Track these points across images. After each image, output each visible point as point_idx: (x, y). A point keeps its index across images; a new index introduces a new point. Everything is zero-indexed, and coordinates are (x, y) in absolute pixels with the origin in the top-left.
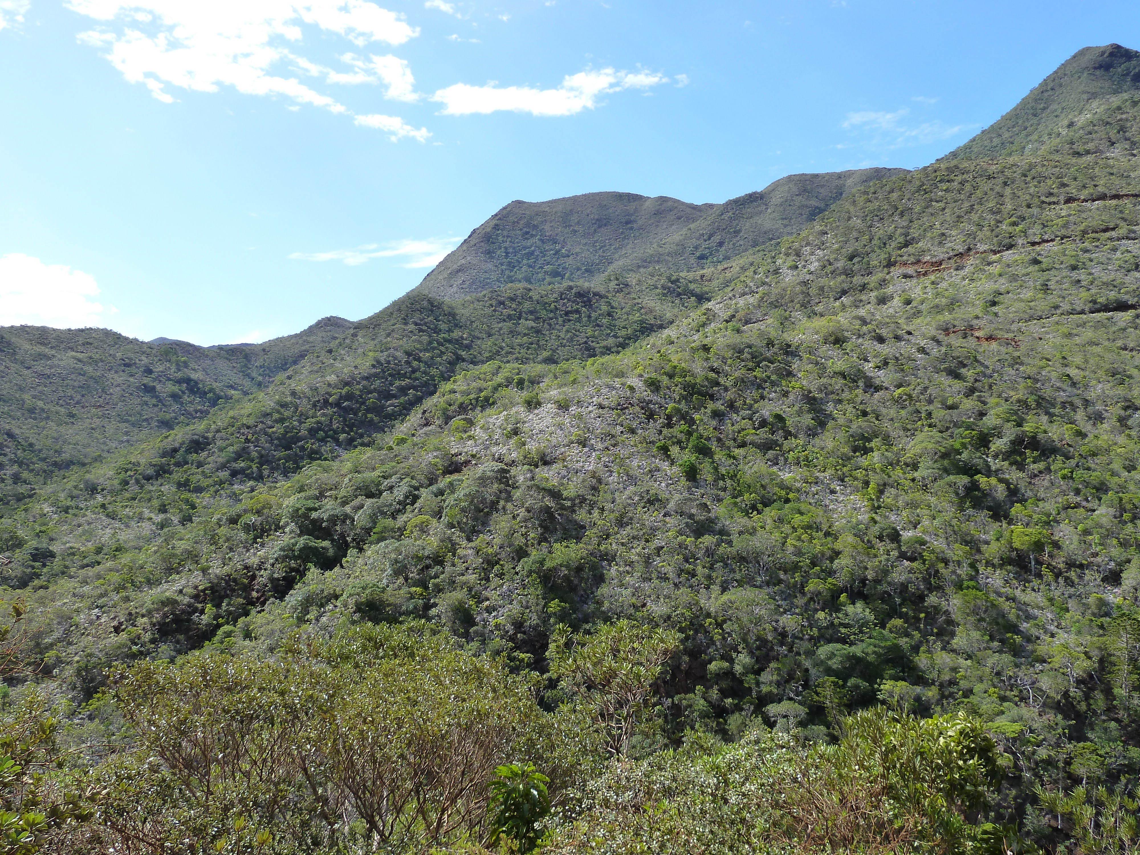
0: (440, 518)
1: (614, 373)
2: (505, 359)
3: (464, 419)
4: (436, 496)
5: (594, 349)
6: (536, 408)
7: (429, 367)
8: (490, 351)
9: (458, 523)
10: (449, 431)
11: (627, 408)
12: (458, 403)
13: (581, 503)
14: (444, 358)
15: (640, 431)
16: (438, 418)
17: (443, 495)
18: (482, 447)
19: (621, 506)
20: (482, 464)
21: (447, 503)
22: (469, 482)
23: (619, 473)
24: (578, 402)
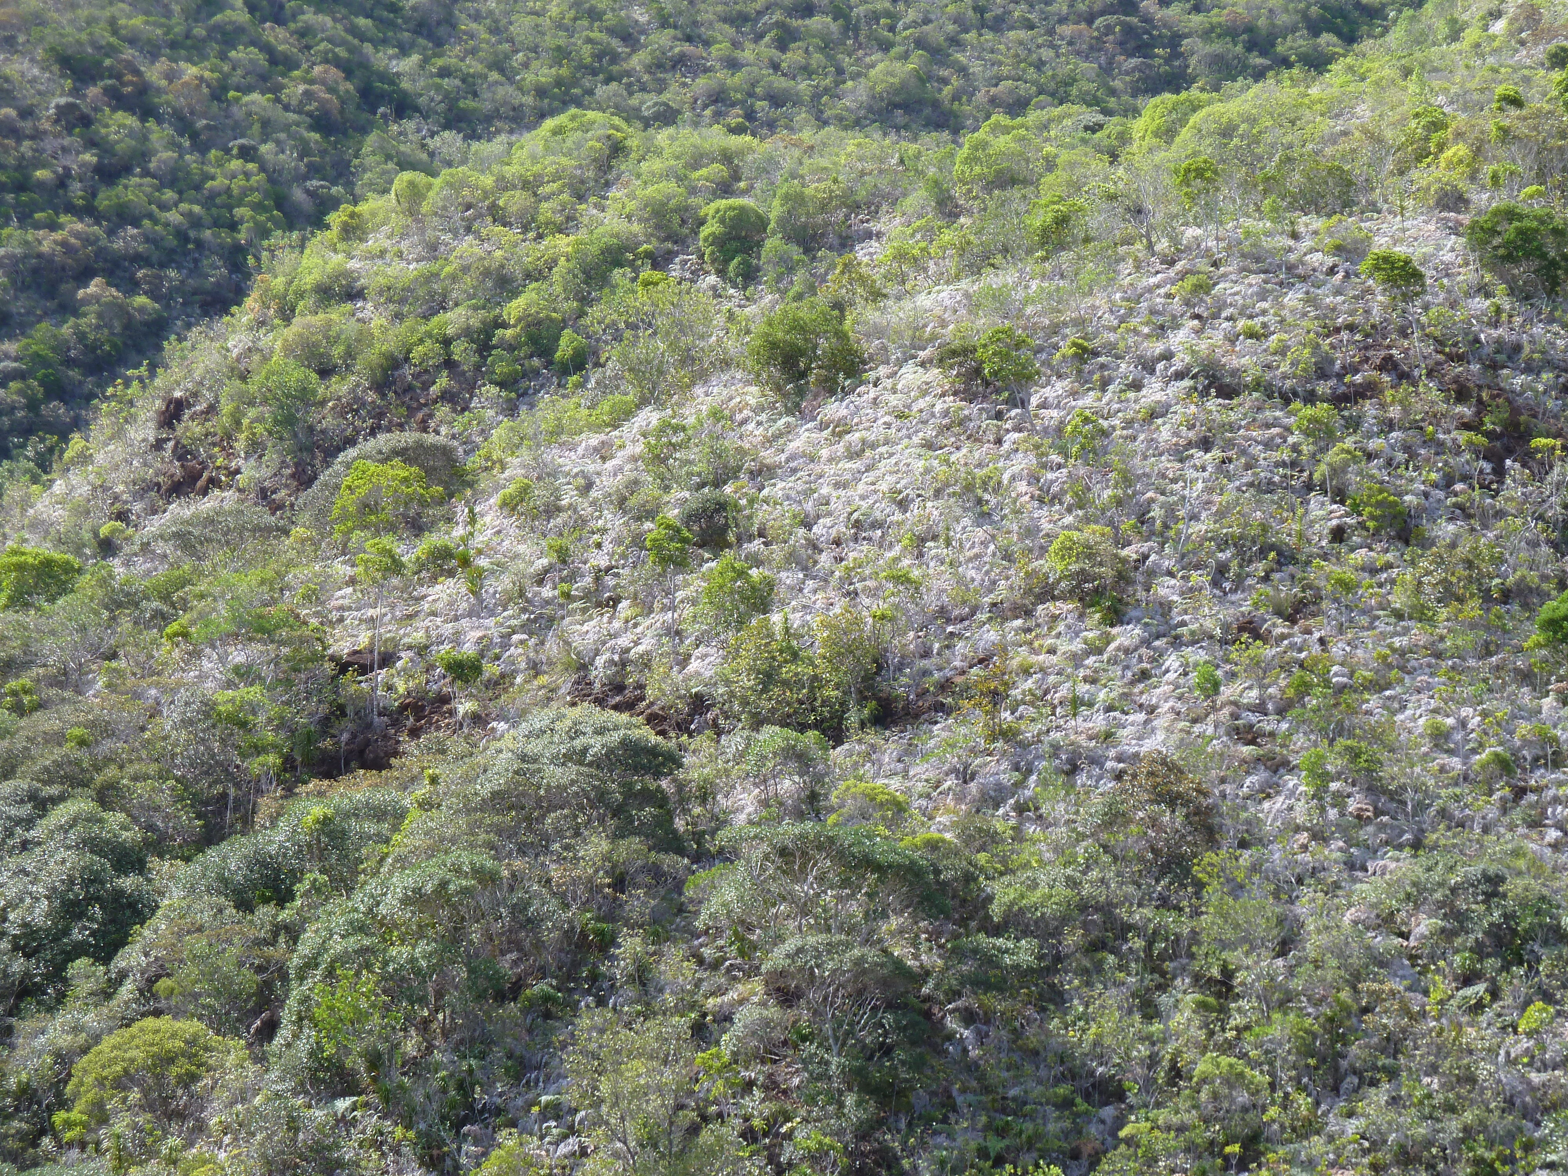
0: (270, 1029)
1: (1296, 180)
2: (648, 103)
3: (404, 454)
4: (245, 905)
5: (1175, 40)
6: (831, 388)
7: (201, 147)
8: (561, 54)
9: (375, 1061)
10: (321, 519)
11: (1368, 390)
12: (372, 355)
13: (1096, 946)
14: (295, 90)
15: (1446, 530)
16: (255, 448)
17: (283, 898)
18: (512, 616)
19: (1331, 971)
20: (515, 720)
21: (304, 948)
22: (435, 820)
23: (1321, 778)
24: (1084, 354)
